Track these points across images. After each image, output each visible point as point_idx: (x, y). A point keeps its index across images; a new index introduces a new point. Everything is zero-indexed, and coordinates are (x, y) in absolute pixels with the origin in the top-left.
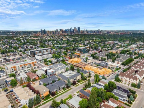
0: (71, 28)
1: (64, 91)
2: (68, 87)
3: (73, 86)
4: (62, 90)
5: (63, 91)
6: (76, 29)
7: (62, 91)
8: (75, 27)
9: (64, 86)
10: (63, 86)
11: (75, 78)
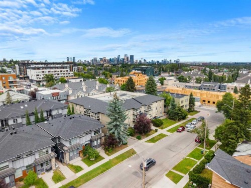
0: (119, 56)
1: (86, 169)
2: (111, 144)
3: (139, 138)
4: (78, 161)
5: (83, 165)
6: (127, 58)
7: (77, 169)
8: (125, 55)
9: (91, 141)
10: (85, 140)
11: (143, 109)
